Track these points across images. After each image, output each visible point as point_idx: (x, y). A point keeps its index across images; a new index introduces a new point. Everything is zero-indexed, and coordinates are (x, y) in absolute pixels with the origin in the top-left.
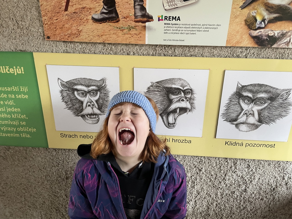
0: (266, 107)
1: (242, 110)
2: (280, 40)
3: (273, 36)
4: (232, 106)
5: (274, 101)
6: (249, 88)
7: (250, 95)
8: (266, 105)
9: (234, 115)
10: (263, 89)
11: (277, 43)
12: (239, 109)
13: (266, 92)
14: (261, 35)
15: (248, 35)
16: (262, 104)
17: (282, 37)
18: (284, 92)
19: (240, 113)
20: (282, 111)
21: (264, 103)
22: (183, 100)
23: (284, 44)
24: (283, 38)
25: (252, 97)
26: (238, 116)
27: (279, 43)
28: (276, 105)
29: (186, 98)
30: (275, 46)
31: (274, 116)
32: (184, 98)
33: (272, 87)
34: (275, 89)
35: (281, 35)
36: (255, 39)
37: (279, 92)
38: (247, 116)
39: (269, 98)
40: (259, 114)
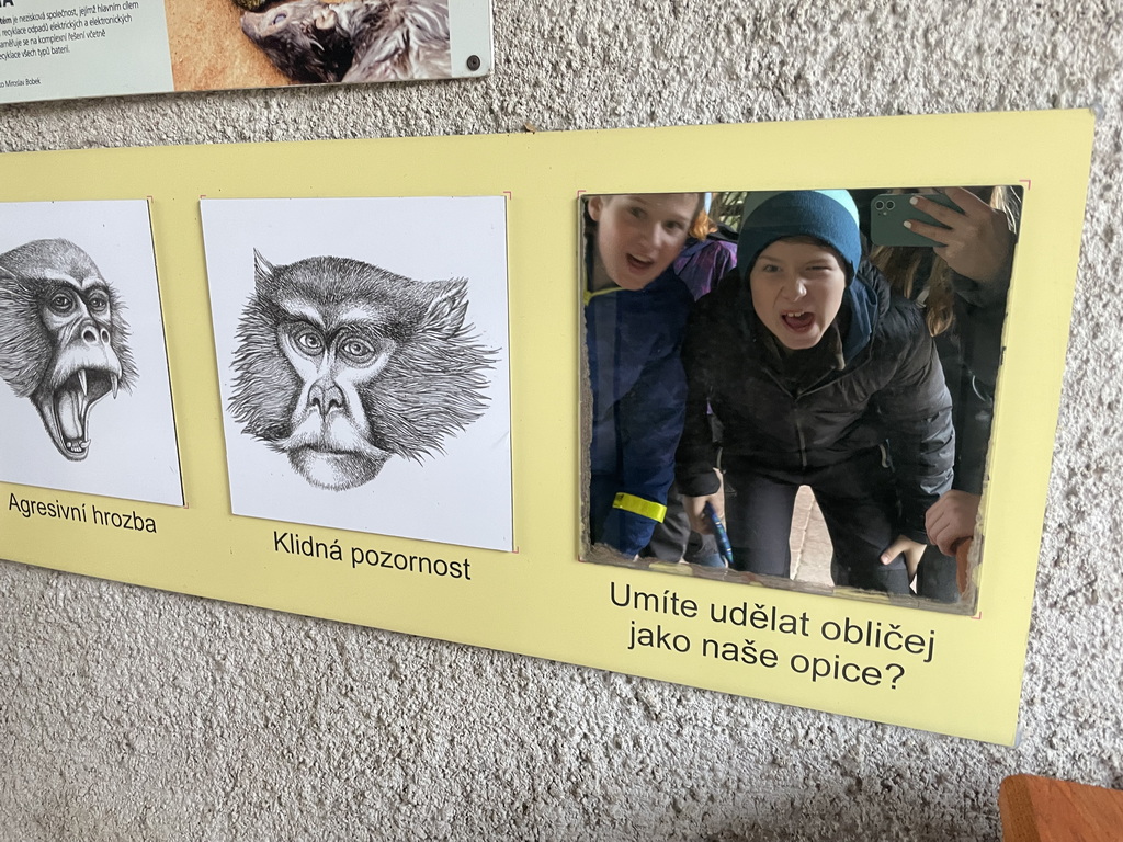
0: (386, 370)
1: (299, 382)
2: (368, 47)
3: (332, 30)
4: (259, 365)
5: (409, 340)
6: (301, 277)
7: (312, 312)
8: (382, 360)
9: (274, 407)
10: (353, 281)
11: (359, 62)
12: (286, 379)
13: (366, 295)
14: (286, 30)
15: (240, 34)
16: (365, 357)
17: (370, 32)
18: (439, 299)
19: (296, 396)
20: (456, 394)
21: (372, 349)
22: (89, 335)
23: (388, 63)
24: (375, 34)
25: (321, 322)
26: (290, 410)
27: (365, 62)
28: (421, 363)
29: (98, 325)
30: (352, 76)
31: (428, 414)
32: (90, 325)
33: (385, 274)
34: (398, 283)
35: (365, 21)
36: (270, 51)
37: (418, 297)
38: (324, 414)
39: (386, 327)
40: (368, 406)
